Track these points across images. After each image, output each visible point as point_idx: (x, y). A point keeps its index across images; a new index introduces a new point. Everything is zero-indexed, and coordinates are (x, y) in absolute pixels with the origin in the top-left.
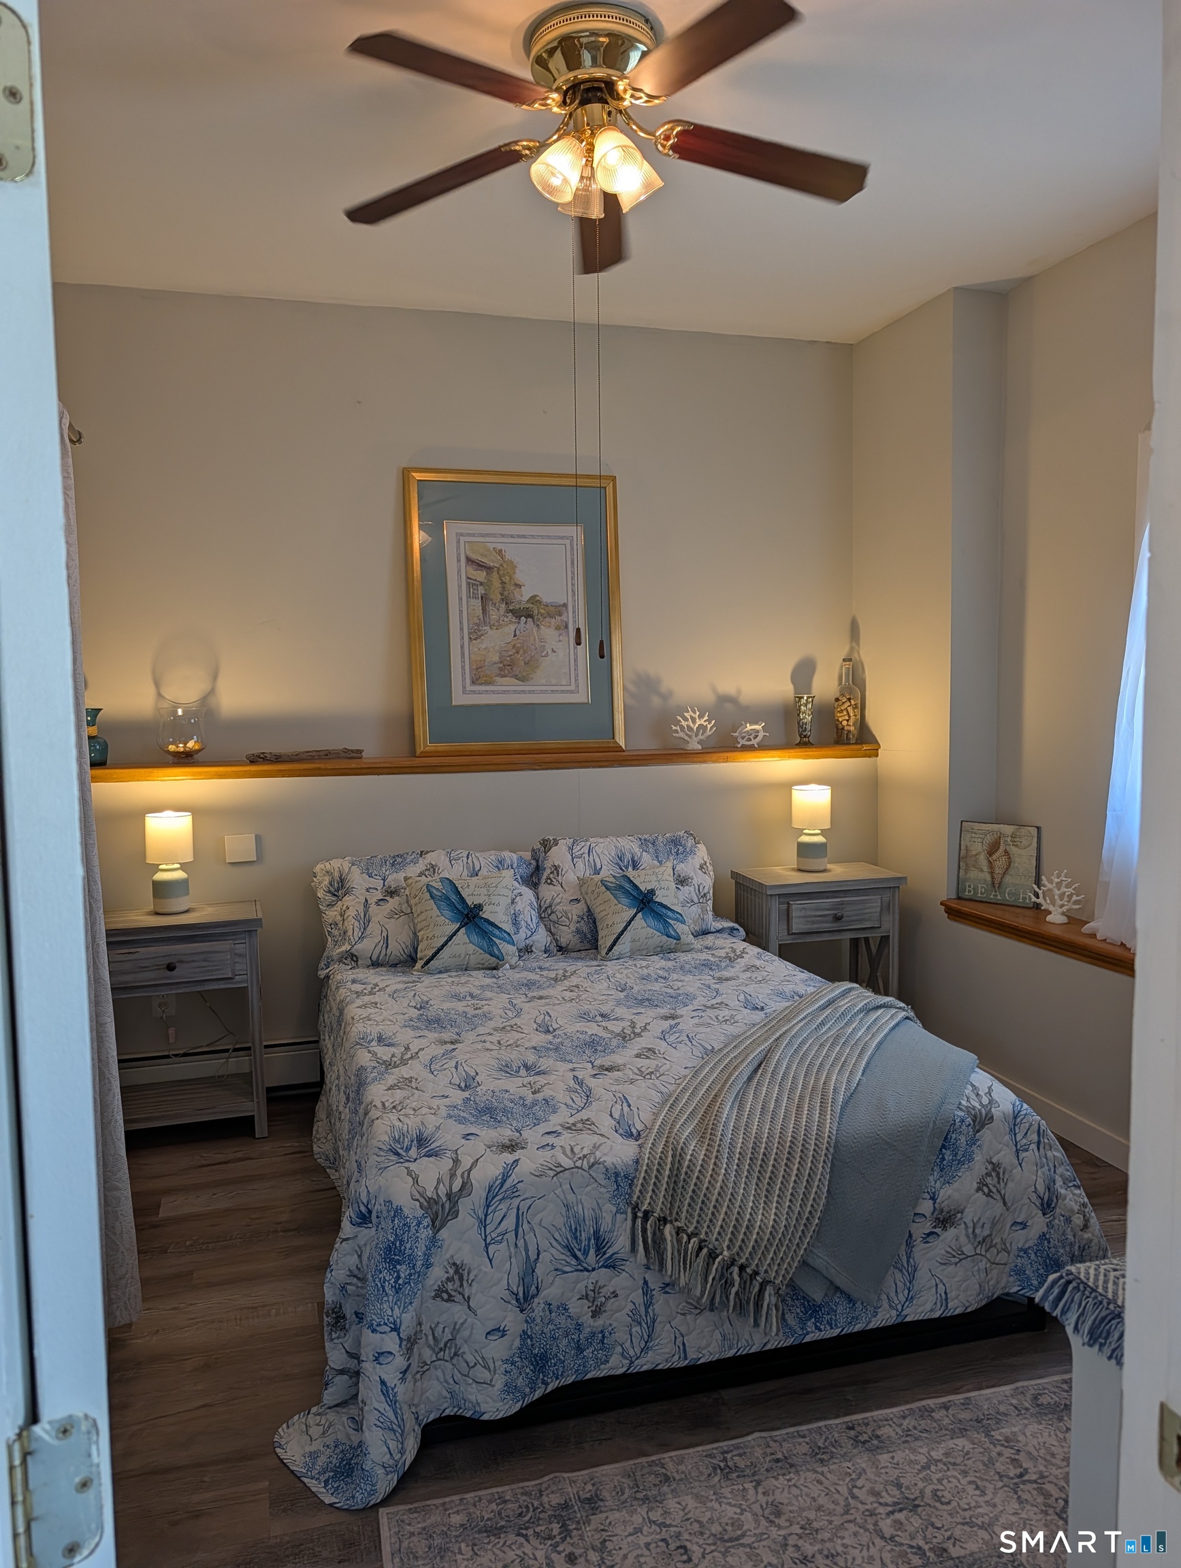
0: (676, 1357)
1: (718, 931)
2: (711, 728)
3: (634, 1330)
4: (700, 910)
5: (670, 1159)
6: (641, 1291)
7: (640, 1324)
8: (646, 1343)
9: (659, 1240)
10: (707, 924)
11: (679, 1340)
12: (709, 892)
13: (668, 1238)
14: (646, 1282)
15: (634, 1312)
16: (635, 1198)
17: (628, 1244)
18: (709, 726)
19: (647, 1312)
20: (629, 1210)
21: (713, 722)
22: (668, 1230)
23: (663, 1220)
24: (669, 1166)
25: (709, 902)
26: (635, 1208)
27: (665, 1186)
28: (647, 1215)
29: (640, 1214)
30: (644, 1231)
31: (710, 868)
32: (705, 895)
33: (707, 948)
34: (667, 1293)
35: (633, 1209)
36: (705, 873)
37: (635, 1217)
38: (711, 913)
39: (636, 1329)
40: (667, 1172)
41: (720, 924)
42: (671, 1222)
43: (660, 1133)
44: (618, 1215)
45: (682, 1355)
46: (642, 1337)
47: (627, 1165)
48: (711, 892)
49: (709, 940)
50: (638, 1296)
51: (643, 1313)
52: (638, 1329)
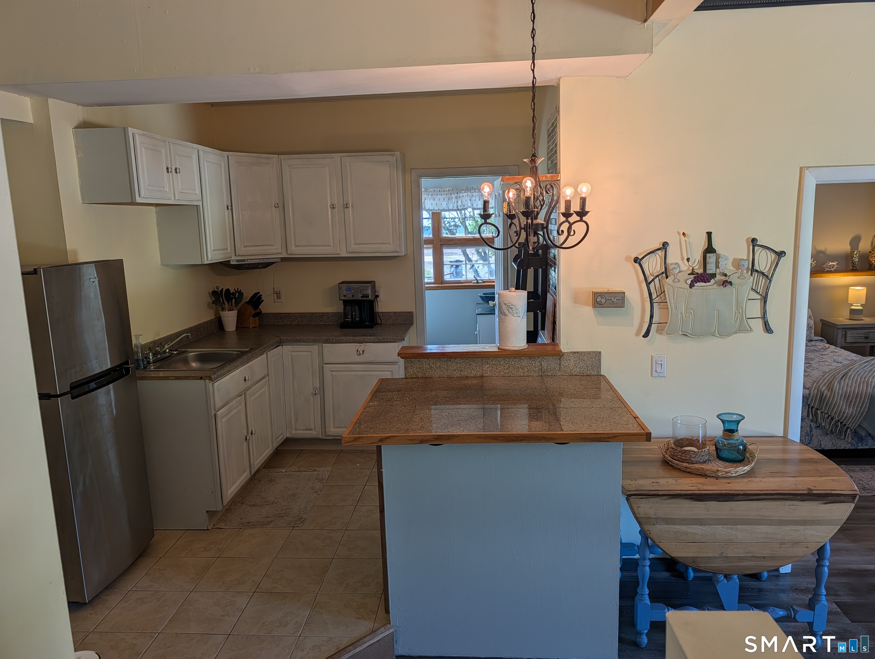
0: (818, 447)
1: (816, 340)
2: (814, 264)
3: (806, 437)
4: (809, 333)
5: (819, 394)
6: (809, 427)
7: (808, 436)
8: (810, 441)
9: (816, 414)
10: (812, 338)
11: (819, 442)
12: (813, 326)
13: (819, 413)
14: (811, 425)
15: (807, 432)
16: (809, 403)
17: (806, 415)
18: (813, 263)
19: (810, 433)
20: (807, 406)
21: (815, 262)
22: (819, 411)
23: (818, 409)
24: (819, 396)
25: (813, 330)
26: (809, 405)
27: (818, 401)
28: (812, 407)
29: (811, 407)
30: (812, 412)
31: (813, 317)
32: (811, 327)
33: (813, 345)
34: (816, 429)
35: (808, 405)
36: (811, 319)
37: (809, 408)
38: (813, 334)
39: (807, 437)
40: (819, 397)
41: (817, 338)
42: (820, 410)
43: (815, 388)
44: (804, 407)
45: (820, 446)
46: (809, 439)
47: (806, 394)
48: (814, 326)
49: (813, 343)
50: (808, 429)
51: (809, 433)
52: (808, 437)
